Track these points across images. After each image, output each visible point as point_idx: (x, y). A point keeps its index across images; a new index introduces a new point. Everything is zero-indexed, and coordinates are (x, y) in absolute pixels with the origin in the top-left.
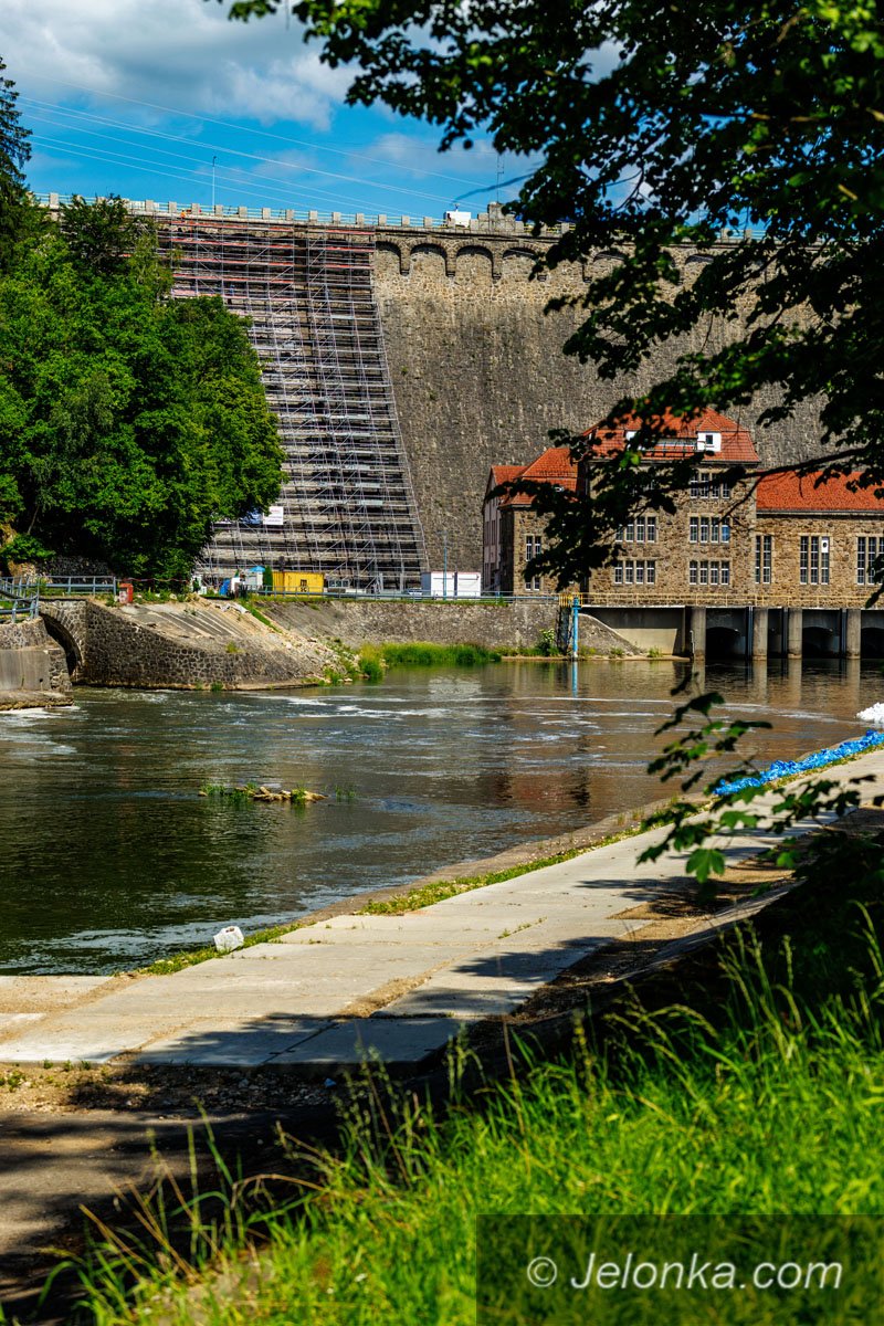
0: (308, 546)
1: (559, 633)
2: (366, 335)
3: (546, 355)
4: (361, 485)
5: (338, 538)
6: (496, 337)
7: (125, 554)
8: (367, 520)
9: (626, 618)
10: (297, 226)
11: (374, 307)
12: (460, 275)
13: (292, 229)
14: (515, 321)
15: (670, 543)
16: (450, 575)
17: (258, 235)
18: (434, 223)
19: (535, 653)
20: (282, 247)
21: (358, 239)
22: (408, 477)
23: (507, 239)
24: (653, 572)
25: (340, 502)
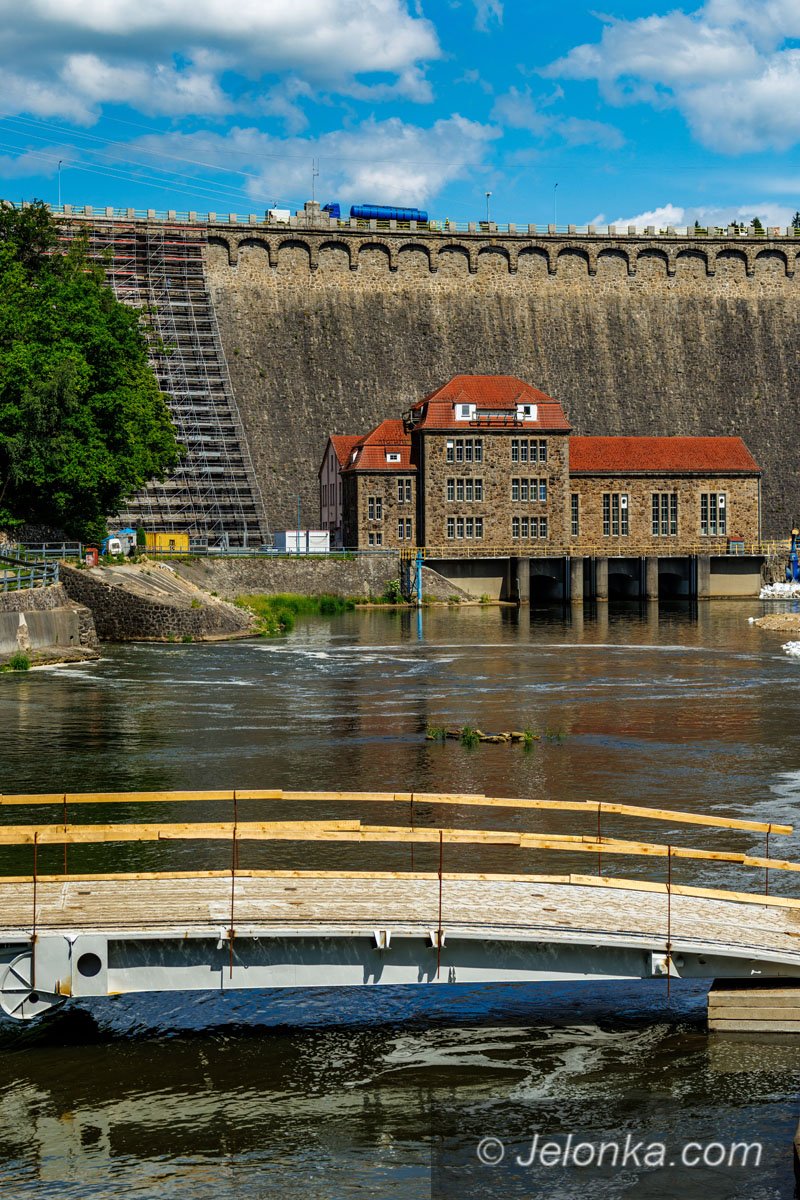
0: (160, 509)
1: (402, 582)
2: (201, 320)
3: (359, 336)
4: (204, 454)
5: (186, 501)
6: (315, 321)
7: (78, 521)
8: (212, 485)
9: (459, 568)
10: (138, 223)
11: (207, 295)
12: (281, 266)
13: (133, 226)
14: (330, 306)
15: (495, 502)
16: (302, 534)
17: (103, 231)
18: (257, 220)
19: (383, 601)
20: (125, 242)
21: (191, 234)
22: (245, 447)
23: (323, 232)
24: (480, 528)
25: (186, 469)
